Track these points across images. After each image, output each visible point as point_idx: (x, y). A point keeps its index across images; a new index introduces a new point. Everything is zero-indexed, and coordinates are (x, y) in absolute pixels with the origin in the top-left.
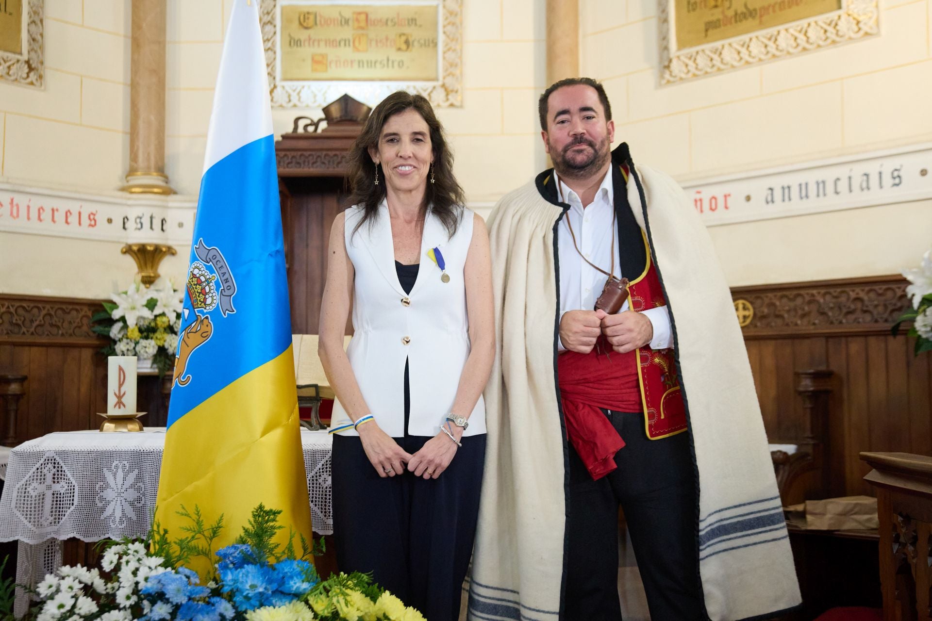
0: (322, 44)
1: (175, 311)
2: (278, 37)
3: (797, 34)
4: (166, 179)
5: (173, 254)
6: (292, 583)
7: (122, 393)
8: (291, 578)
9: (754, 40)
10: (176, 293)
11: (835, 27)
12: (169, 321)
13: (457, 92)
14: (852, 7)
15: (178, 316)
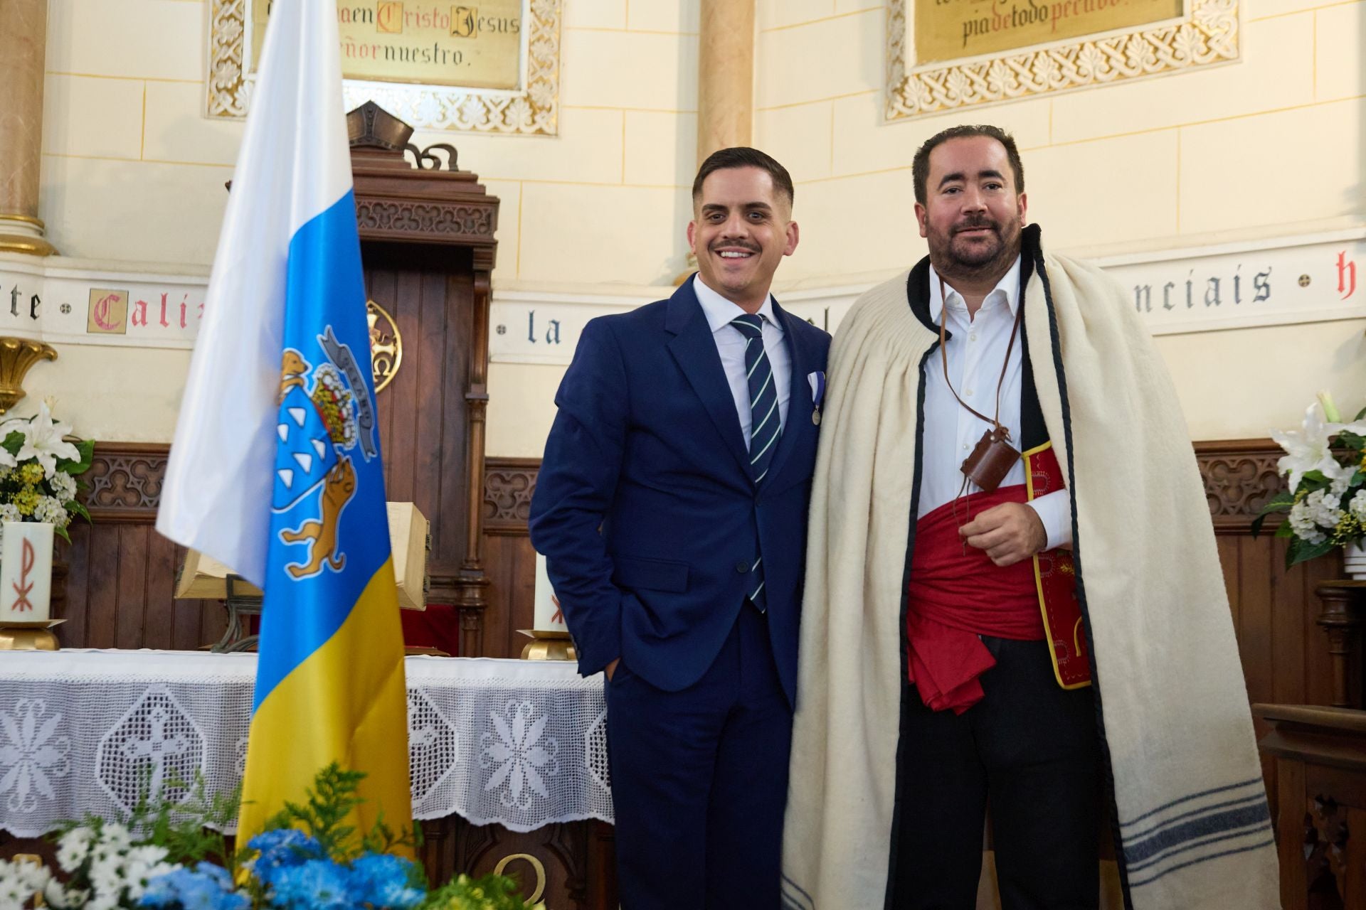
1: (53, 456)
3: (1110, 51)
4: (41, 229)
5: (51, 358)
6: (387, 890)
7: (27, 585)
8: (384, 882)
9: (1042, 54)
10: (56, 425)
11: (1170, 45)
12: (44, 473)
13: (550, 110)
14: (1198, 13)
15: (62, 464)
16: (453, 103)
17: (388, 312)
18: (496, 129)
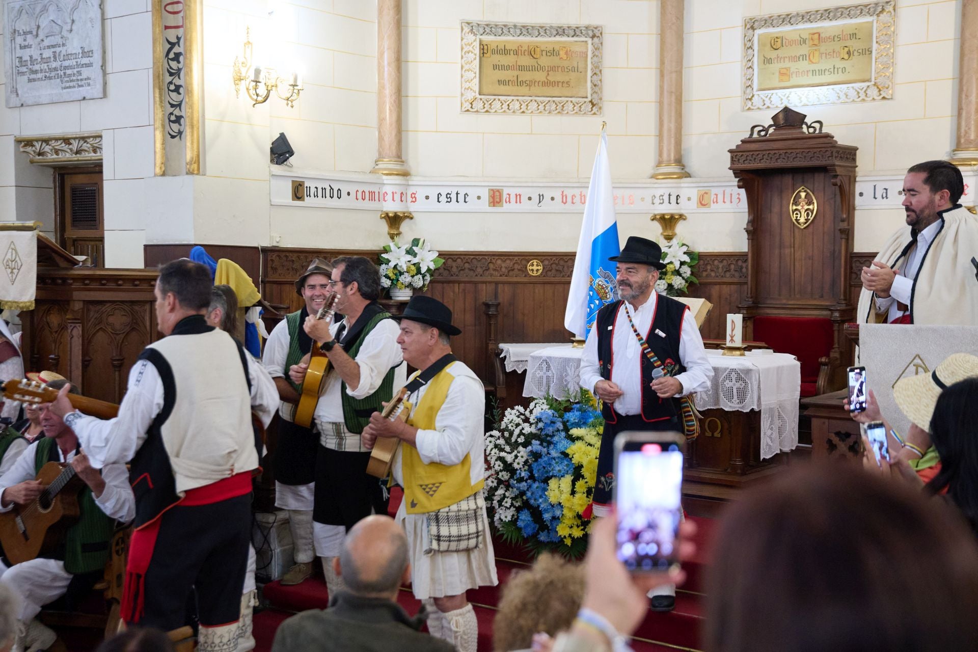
0: (787, 60)
1: (679, 260)
2: (755, 59)
4: (683, 167)
5: (684, 219)
10: (681, 248)
13: (888, 87)
15: (682, 263)
16: (842, 92)
17: (811, 191)
18: (863, 100)
